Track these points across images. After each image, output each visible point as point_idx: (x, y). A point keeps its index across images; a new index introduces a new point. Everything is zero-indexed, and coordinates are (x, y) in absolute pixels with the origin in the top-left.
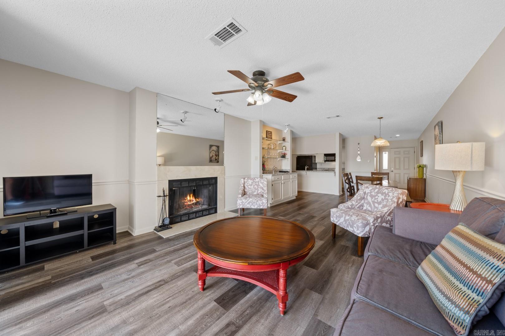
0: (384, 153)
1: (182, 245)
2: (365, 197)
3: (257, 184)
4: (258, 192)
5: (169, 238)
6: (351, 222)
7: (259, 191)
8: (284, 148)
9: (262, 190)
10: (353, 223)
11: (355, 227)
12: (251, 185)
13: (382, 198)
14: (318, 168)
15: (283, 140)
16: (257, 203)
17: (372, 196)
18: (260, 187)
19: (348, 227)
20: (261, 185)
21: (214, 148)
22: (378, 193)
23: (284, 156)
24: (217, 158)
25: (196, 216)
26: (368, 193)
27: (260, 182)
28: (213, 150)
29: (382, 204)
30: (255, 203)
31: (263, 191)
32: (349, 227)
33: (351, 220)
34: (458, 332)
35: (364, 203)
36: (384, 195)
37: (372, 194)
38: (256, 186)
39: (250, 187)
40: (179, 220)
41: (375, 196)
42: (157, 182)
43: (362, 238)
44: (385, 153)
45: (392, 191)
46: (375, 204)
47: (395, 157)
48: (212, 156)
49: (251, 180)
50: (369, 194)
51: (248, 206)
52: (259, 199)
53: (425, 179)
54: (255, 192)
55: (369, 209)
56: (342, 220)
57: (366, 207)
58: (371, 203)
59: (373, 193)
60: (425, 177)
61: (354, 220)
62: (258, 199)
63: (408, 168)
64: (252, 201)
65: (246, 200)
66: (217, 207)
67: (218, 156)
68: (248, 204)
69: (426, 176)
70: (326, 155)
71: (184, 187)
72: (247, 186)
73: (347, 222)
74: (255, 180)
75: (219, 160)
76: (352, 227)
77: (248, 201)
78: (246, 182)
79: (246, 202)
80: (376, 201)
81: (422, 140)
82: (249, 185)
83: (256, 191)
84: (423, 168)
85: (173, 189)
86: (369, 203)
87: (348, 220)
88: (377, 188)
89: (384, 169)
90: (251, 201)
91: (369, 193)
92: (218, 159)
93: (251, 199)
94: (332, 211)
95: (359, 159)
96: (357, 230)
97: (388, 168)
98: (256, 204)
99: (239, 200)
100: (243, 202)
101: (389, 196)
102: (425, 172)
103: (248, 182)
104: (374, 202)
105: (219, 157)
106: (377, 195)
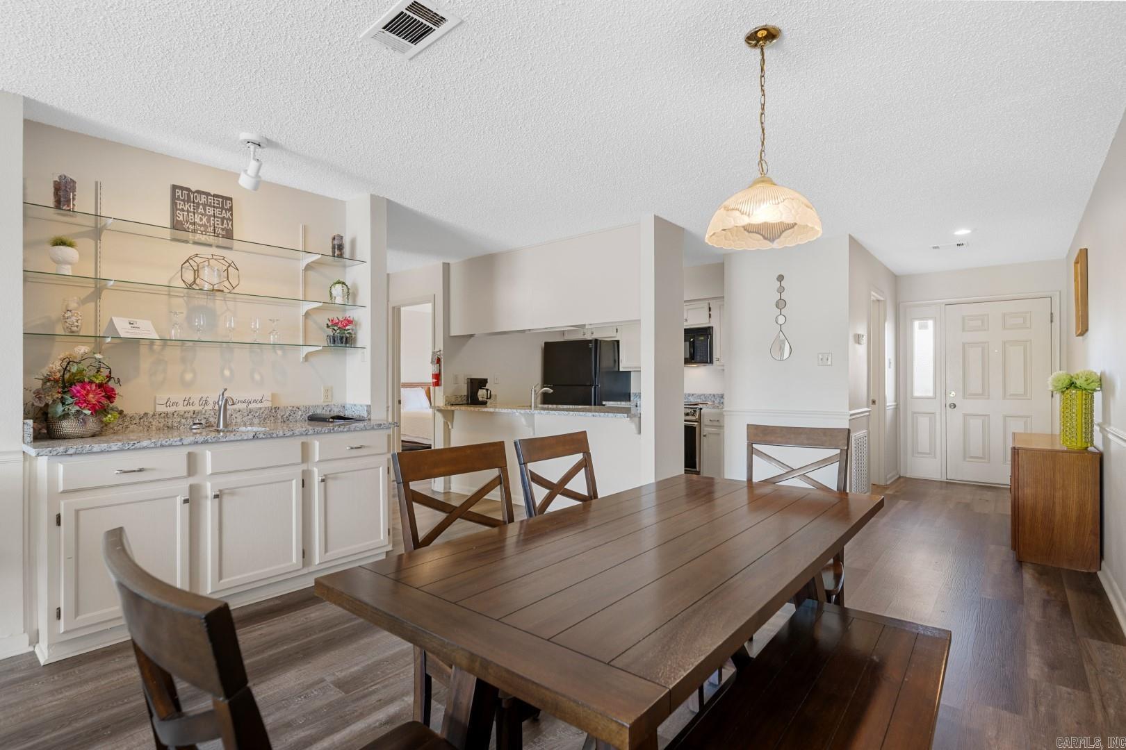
0: (916, 324)
8: (340, 291)
15: (335, 248)
44: (923, 327)
47: (964, 344)
53: (1100, 458)
60: (1098, 441)
63: (1021, 391)
69: (1106, 441)
81: (1083, 247)
84: (1089, 394)
89: (916, 394)
97: (935, 393)
102: (1098, 418)
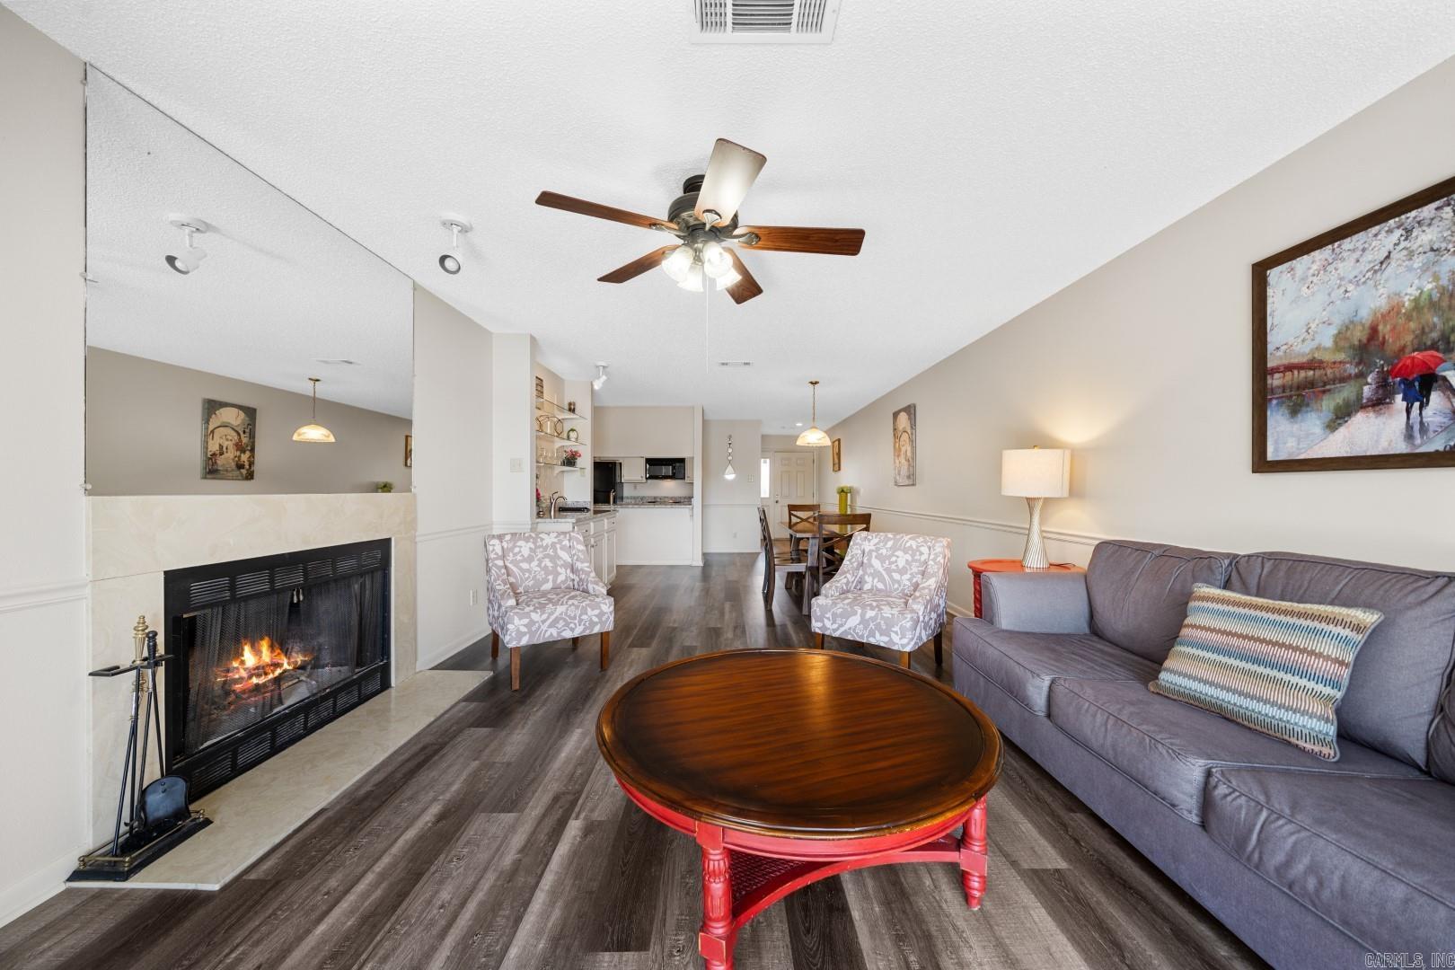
0: (762, 460)
1: (382, 876)
2: (865, 561)
3: (551, 552)
4: (559, 581)
5: (253, 876)
6: (882, 622)
7: (561, 578)
8: (573, 435)
9: (569, 571)
10: (890, 623)
11: (896, 633)
12: (529, 559)
13: (907, 560)
14: (628, 498)
15: (570, 410)
16: (584, 617)
17: (881, 558)
18: (560, 563)
19: (872, 634)
20: (565, 556)
21: (231, 416)
22: (894, 549)
23: (570, 461)
24: (245, 457)
25: (306, 722)
26: (871, 551)
27: (558, 546)
28: (225, 426)
29: (909, 572)
30: (575, 618)
31: (572, 576)
32: (877, 634)
33: (883, 618)
34: (1327, 756)
35: (864, 575)
36: (910, 552)
37: (880, 552)
38: (547, 560)
39: (525, 566)
40: (225, 767)
41: (889, 557)
42: (88, 591)
43: (910, 653)
44: (765, 462)
45: (926, 542)
46: (893, 574)
47: (781, 472)
48: (221, 447)
49: (527, 542)
50: (874, 554)
51: (551, 634)
52: (588, 602)
54: (548, 581)
55: (880, 586)
56: (853, 621)
57: (871, 583)
58: (884, 573)
59: (884, 551)
61: (890, 616)
62: (584, 604)
64: (566, 614)
65: (543, 613)
66: (387, 666)
67: (252, 450)
68: (550, 626)
70: (651, 462)
71: (247, 598)
72: (516, 563)
73: (871, 624)
74: (542, 540)
75: (256, 468)
76: (886, 633)
77: (553, 617)
78: (511, 549)
79: (544, 622)
80: (893, 567)
81: (838, 438)
82: (522, 561)
83: (550, 577)
84: (846, 494)
85: (185, 616)
86: (877, 574)
87: (873, 619)
88: (890, 539)
90: (561, 614)
91: (873, 551)
92: (251, 464)
93: (560, 609)
94: (818, 605)
95: (730, 476)
96: (900, 639)
97: (770, 495)
98: (581, 621)
99: (516, 620)
100: (532, 622)
101: (921, 554)
103: (517, 550)
104: (888, 571)
105: (253, 456)
106: (893, 555)
